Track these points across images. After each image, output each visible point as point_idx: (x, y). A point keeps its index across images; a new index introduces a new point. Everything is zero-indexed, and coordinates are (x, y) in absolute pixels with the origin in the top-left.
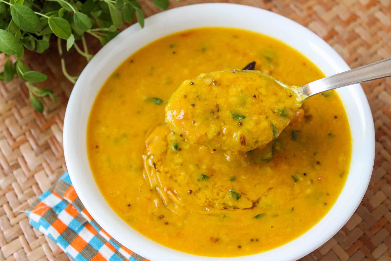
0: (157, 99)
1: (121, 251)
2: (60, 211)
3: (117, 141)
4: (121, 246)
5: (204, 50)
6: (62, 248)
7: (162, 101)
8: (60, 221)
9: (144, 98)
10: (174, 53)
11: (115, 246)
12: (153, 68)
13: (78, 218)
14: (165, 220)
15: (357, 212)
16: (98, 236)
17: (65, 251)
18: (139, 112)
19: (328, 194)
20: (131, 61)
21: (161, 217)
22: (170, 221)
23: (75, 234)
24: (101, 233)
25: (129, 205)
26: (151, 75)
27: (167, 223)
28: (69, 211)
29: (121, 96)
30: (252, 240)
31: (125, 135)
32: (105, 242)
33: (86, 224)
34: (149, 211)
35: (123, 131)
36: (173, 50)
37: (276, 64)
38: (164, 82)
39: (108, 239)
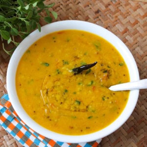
0: (46, 63)
1: (30, 130)
2: (3, 112)
3: (29, 83)
4: (29, 128)
5: (68, 41)
6: (4, 128)
7: (49, 65)
8: (3, 117)
9: (41, 63)
10: (55, 41)
11: (27, 128)
12: (45, 49)
13: (11, 115)
14: (49, 118)
15: (132, 115)
16: (19, 123)
17: (6, 130)
18: (38, 70)
19: (119, 109)
20: (35, 45)
21: (48, 117)
22: (52, 119)
23: (10, 122)
24: (21, 122)
25: (34, 112)
26: (44, 52)
27: (50, 120)
28: (7, 112)
29: (31, 61)
30: (87, 128)
31: (32, 80)
32: (22, 126)
33: (14, 118)
34: (43, 114)
35: (31, 78)
36: (54, 40)
37: (100, 49)
38: (50, 56)
39: (24, 125)
